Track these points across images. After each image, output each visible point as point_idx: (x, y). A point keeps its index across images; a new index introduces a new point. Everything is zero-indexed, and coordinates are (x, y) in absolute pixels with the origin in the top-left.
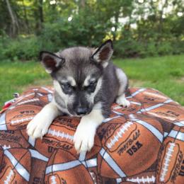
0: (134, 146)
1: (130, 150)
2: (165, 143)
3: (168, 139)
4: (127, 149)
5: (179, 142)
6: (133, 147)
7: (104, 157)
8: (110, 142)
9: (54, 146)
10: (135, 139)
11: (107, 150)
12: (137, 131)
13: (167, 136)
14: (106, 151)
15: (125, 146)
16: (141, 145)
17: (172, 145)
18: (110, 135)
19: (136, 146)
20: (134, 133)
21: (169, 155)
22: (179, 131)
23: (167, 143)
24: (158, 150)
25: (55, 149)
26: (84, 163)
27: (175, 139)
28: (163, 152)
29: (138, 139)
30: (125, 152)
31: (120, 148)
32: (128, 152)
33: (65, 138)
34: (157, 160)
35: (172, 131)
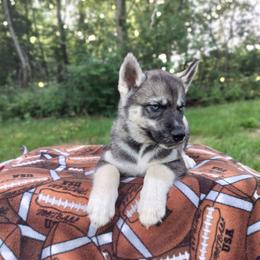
2: (202, 207)
3: (206, 203)
11: (126, 220)
13: (205, 199)
17: (211, 210)
21: (207, 223)
22: (220, 192)
23: (205, 208)
24: (192, 217)
27: (214, 202)
28: (200, 220)
34: (191, 231)
35: (212, 192)
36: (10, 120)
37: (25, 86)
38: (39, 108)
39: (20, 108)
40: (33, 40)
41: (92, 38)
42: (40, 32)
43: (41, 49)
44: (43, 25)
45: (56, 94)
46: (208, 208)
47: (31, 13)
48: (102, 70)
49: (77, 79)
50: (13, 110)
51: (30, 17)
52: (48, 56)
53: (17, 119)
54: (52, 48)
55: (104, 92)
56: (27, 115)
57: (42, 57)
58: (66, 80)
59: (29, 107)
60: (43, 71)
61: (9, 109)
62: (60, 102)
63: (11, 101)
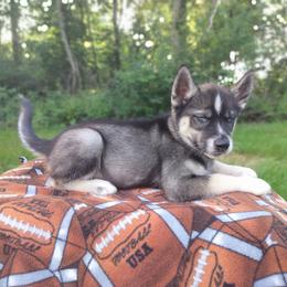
0: (138, 251)
1: (132, 256)
2: (193, 249)
3: (198, 243)
4: (127, 256)
5: (216, 249)
6: (137, 253)
7: (90, 268)
8: (100, 241)
9: (13, 245)
10: (141, 238)
11: (95, 255)
12: (146, 226)
13: (197, 237)
14: (93, 256)
15: (124, 250)
16: (151, 250)
17: (205, 253)
18: (100, 230)
19: (143, 251)
20: (141, 229)
22: (218, 231)
23: (197, 250)
24: (178, 260)
25: (14, 249)
26: (57, 274)
27: (210, 243)
28: (189, 265)
29: (146, 240)
30: (123, 260)
31: (115, 253)
32: (128, 261)
33: (29, 232)
34: (175, 278)
35: (208, 230)
36: (56, 126)
37: (74, 92)
38: (85, 115)
39: (67, 114)
40: (87, 44)
41: (149, 44)
42: (94, 37)
43: (95, 54)
44: (98, 29)
45: (103, 101)
46: (201, 251)
47: (86, 16)
48: (152, 77)
49: (125, 86)
50: (59, 116)
51: (85, 21)
52: (101, 62)
53: (63, 125)
54: (105, 53)
55: (153, 101)
56: (73, 122)
57: (94, 63)
58: (114, 87)
59: (76, 114)
60: (93, 78)
61: (55, 114)
62: (106, 110)
63: (59, 106)
